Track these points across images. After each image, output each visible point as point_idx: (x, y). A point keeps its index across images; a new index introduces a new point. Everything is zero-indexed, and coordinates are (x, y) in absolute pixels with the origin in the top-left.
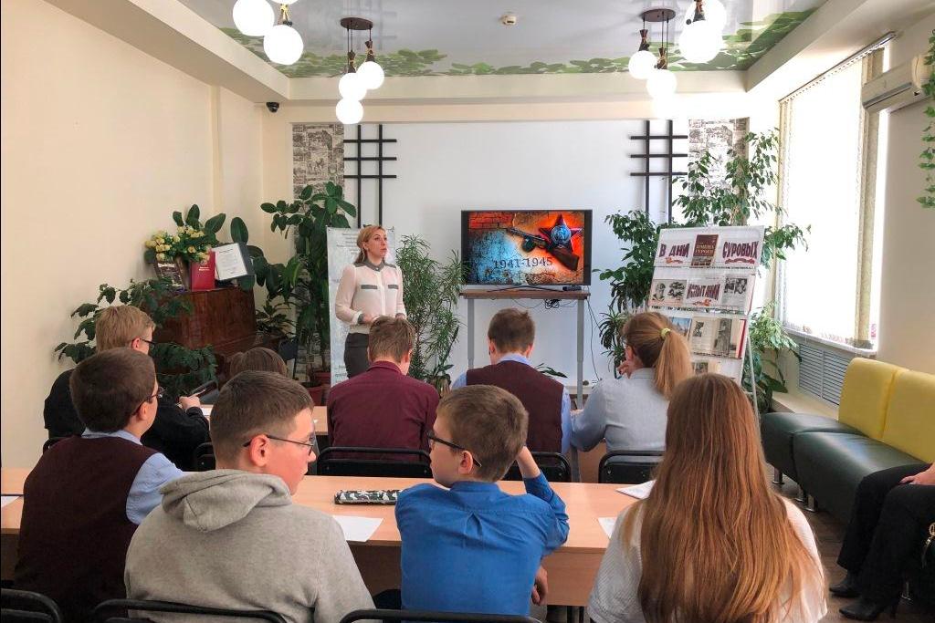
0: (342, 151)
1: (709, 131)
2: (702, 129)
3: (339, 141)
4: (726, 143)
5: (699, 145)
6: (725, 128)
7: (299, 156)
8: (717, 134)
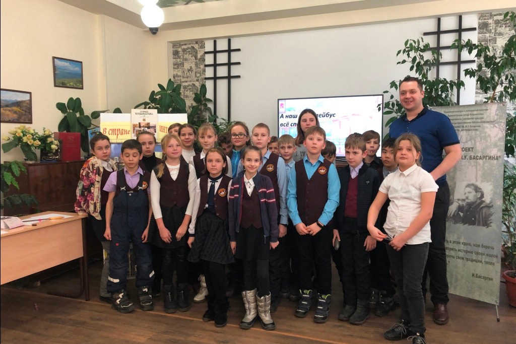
0: (204, 60)
2: (490, 21)
3: (202, 53)
7: (177, 66)
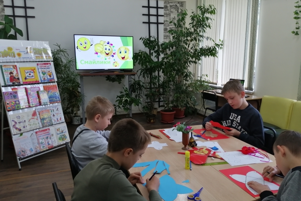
0: (2, 2)
1: (171, 6)
2: (168, 5)
4: (176, 11)
5: (167, 12)
6: (176, 5)
8: (174, 7)
